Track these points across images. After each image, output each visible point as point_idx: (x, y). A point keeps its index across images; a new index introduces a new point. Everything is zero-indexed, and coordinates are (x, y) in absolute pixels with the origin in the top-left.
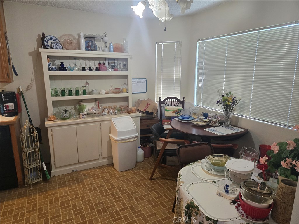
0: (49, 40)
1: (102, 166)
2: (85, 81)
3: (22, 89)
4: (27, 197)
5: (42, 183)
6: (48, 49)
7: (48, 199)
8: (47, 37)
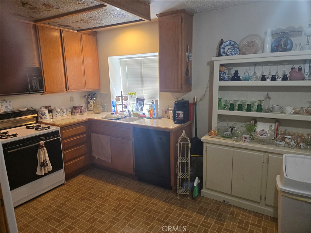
0: (227, 46)
1: (263, 215)
2: (266, 93)
3: (197, 99)
4: (169, 204)
5: (189, 198)
6: (223, 56)
7: (180, 219)
8: (225, 42)
